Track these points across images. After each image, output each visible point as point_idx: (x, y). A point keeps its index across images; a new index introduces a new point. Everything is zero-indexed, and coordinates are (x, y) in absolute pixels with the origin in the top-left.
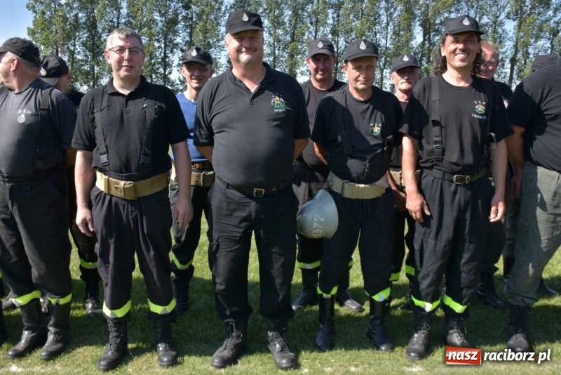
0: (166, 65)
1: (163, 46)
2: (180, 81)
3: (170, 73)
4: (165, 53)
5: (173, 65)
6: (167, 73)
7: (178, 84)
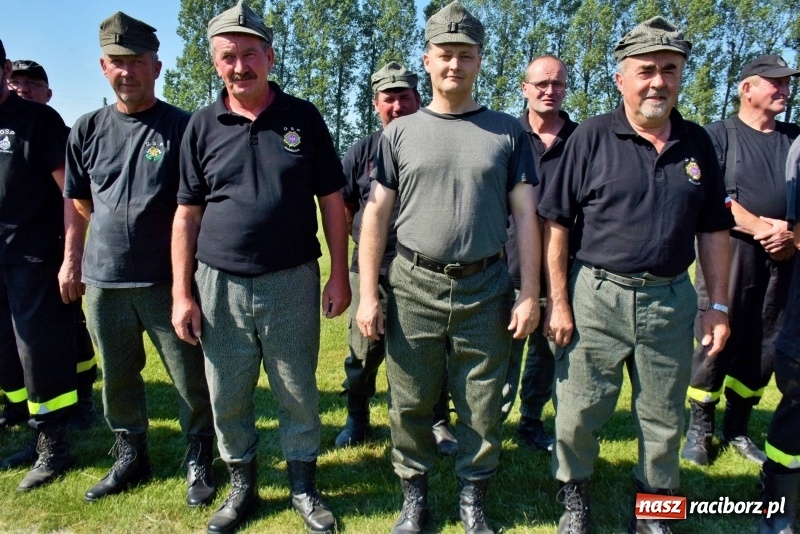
0: (340, 103)
1: (338, 80)
2: (358, 124)
3: (346, 114)
4: (339, 90)
5: (349, 104)
6: (342, 114)
7: (354, 128)
